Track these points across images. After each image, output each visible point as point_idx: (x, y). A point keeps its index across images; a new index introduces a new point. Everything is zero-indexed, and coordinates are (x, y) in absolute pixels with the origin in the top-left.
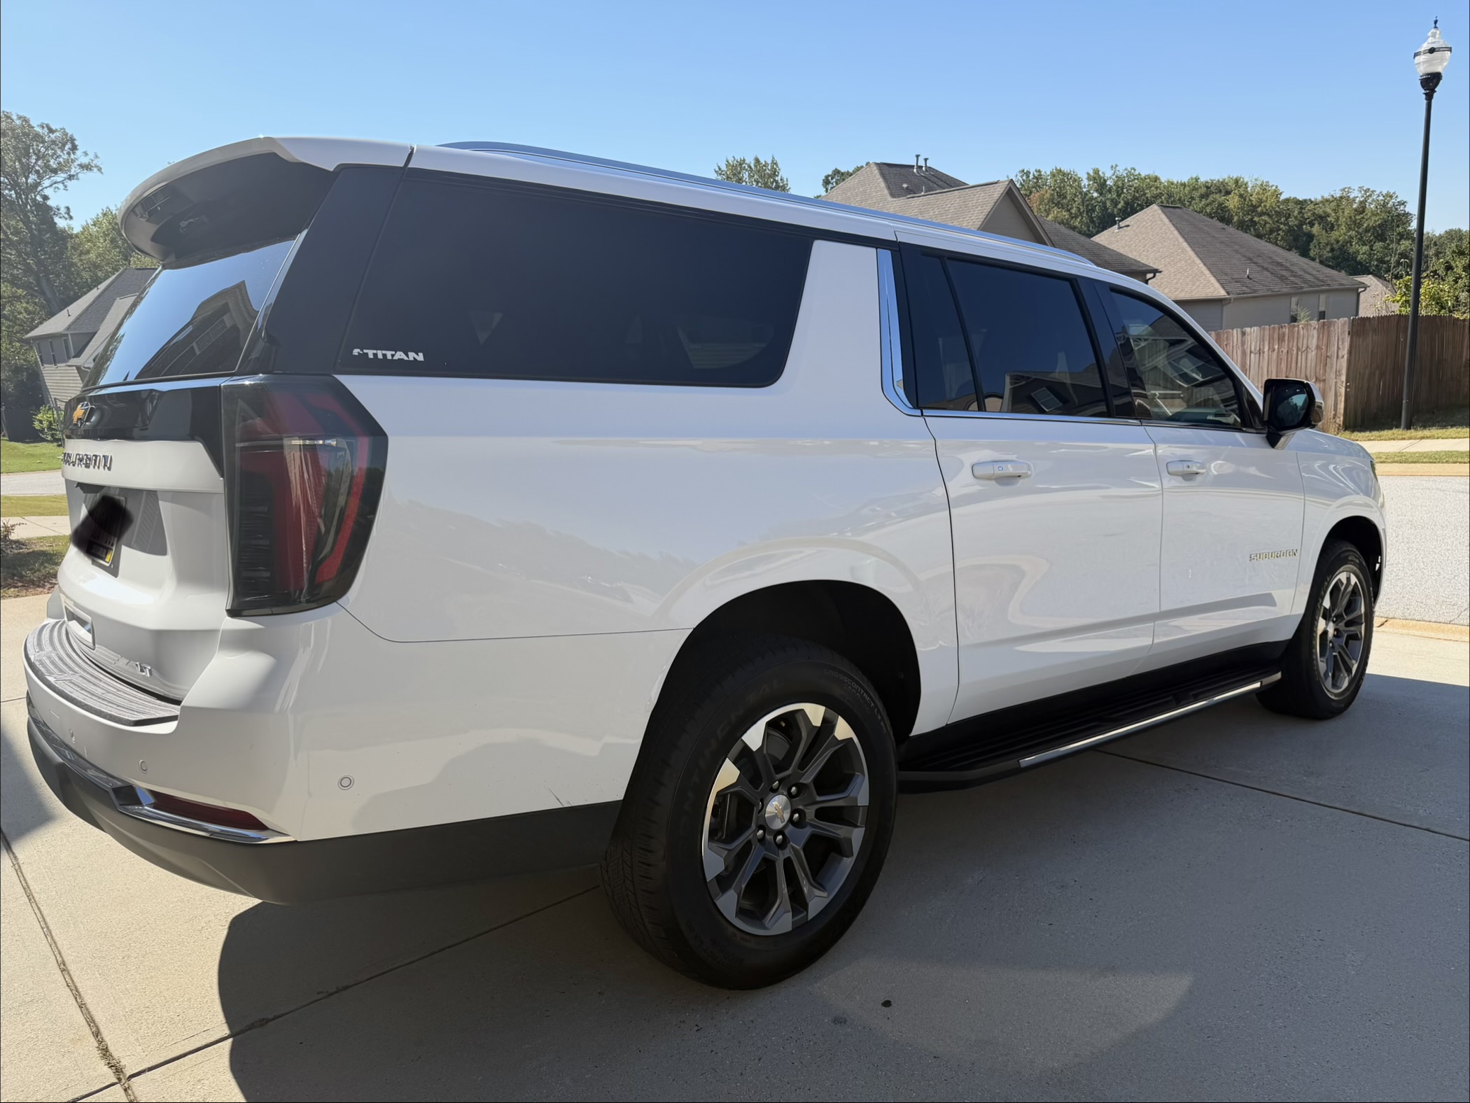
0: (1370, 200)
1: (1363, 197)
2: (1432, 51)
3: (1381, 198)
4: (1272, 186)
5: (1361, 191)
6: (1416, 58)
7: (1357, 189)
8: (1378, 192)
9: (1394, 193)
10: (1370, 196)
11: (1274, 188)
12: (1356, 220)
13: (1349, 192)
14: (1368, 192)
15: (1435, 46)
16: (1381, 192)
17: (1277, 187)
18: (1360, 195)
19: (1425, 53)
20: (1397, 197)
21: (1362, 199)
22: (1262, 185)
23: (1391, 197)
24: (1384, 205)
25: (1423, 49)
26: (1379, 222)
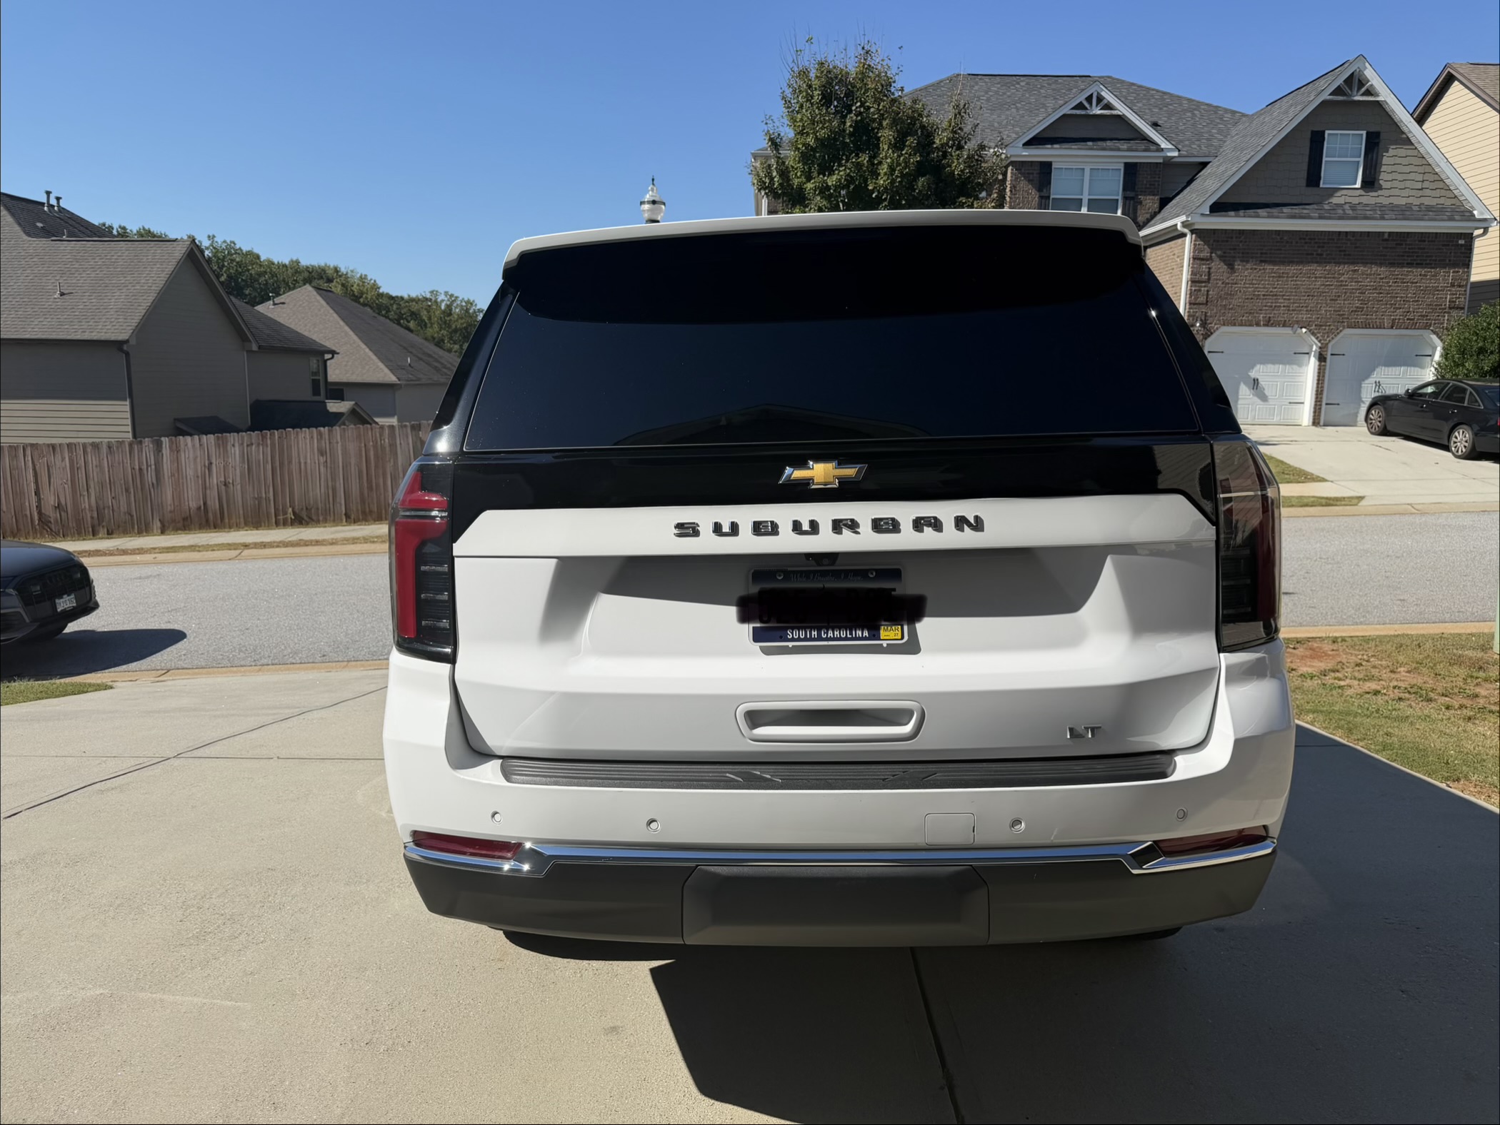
0: (455, 305)
1: (448, 300)
2: (654, 202)
3: (464, 304)
4: (371, 280)
5: (446, 296)
6: (643, 206)
7: (443, 293)
8: (461, 298)
9: (474, 301)
10: (455, 300)
11: (372, 281)
12: (446, 321)
13: (437, 295)
14: (453, 298)
15: (656, 199)
16: (463, 299)
17: (375, 281)
18: (446, 299)
19: (649, 202)
20: (476, 305)
21: (448, 303)
22: (361, 277)
23: (471, 304)
24: (467, 310)
25: (646, 200)
26: (465, 325)
